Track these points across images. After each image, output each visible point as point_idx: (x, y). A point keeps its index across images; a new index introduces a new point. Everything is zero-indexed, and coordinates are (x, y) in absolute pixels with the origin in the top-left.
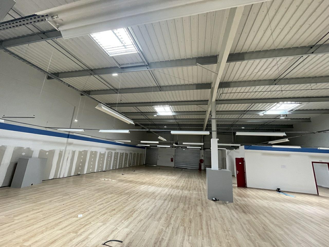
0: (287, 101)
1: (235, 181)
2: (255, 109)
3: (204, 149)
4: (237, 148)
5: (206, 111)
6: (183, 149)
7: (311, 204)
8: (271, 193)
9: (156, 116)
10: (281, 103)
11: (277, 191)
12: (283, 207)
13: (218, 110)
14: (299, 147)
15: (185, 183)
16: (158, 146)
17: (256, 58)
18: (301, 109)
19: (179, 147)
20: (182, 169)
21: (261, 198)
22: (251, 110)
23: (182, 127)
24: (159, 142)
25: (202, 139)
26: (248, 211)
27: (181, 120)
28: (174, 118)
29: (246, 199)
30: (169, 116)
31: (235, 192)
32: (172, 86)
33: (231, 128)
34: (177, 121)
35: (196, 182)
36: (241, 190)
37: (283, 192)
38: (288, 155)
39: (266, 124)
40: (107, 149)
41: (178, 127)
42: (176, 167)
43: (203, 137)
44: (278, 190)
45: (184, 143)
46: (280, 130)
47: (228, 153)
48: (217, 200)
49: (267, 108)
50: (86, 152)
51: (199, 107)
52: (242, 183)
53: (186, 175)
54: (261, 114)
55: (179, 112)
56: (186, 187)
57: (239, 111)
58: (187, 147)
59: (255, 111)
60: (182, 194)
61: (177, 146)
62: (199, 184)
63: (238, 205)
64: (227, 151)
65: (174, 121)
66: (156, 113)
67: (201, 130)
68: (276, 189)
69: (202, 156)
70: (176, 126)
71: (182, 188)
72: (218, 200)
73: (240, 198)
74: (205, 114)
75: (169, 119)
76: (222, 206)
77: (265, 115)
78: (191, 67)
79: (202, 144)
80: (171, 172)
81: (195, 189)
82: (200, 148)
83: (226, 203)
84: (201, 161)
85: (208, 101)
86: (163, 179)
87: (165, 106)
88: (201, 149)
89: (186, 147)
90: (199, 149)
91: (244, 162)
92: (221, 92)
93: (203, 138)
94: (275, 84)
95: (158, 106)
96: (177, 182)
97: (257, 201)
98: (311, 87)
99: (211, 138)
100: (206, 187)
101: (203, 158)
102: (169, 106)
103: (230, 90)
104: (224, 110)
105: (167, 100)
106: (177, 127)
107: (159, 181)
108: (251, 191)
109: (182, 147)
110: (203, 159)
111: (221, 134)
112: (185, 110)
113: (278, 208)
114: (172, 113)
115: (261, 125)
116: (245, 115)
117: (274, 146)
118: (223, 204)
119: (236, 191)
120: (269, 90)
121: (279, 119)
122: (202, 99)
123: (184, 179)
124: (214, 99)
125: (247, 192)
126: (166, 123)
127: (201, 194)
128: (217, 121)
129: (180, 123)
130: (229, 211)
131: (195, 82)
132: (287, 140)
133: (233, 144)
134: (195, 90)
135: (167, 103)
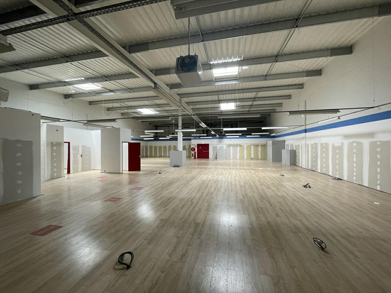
40: (346, 136)
50: (316, 144)
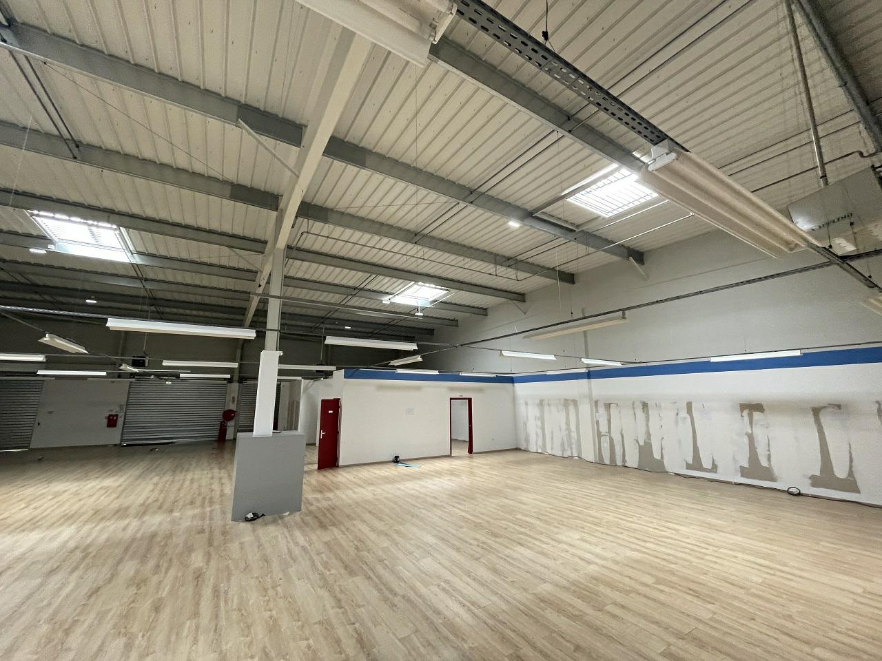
0: (430, 282)
1: (314, 456)
2: (376, 288)
3: (241, 380)
4: (328, 374)
5: (256, 272)
6: (167, 380)
7: (439, 474)
8: (382, 468)
9: (43, 252)
10: (420, 283)
11: (394, 462)
12: (398, 493)
13: (291, 274)
14: (436, 373)
15: (157, 492)
16: (40, 372)
17: (389, 174)
18: (448, 301)
19: (149, 374)
20: (153, 447)
21: (361, 483)
22: (368, 287)
23: (167, 310)
24: (46, 357)
25: (239, 352)
26: (331, 521)
27: (165, 286)
28: (137, 273)
29: (330, 495)
30: (113, 264)
31: (310, 484)
32: (155, 163)
33: (322, 326)
34: (149, 286)
35: (200, 479)
36: (324, 476)
37: (403, 462)
38: (418, 388)
39: (392, 323)
41: (153, 308)
42: (128, 445)
43: (240, 346)
44: (396, 460)
45: (165, 363)
46: (414, 337)
47: (306, 388)
48: (258, 517)
49: (397, 289)
51: (238, 254)
52: (329, 459)
53: (168, 464)
54: (386, 300)
55: (161, 257)
56: (158, 504)
57: (343, 286)
58: (181, 375)
59: (375, 291)
60: (139, 530)
61: (136, 370)
62: (211, 484)
63: (311, 512)
64: (304, 383)
65: (138, 285)
66: (43, 239)
67: (239, 324)
68: (392, 458)
69: (233, 401)
70: (144, 304)
71: (143, 509)
72: (263, 515)
73: (319, 496)
74: (253, 279)
75: (112, 275)
76: (271, 528)
77: (392, 304)
78: (220, 123)
79: (235, 365)
80: (104, 466)
81: (192, 503)
82: (229, 376)
83: (282, 518)
84: (228, 415)
85: (266, 242)
86: (56, 495)
87: (95, 223)
88: (230, 381)
89: (177, 376)
90: (225, 379)
91: (339, 407)
92: (304, 229)
93: (243, 349)
94: (416, 243)
95: (58, 216)
96: (122, 497)
97: (354, 493)
98: (465, 264)
99: (263, 348)
100: (229, 489)
101: (233, 407)
102: (115, 227)
103: (327, 229)
104: (307, 277)
105: (106, 203)
106: (146, 308)
107: (32, 507)
108: (345, 474)
109: (158, 376)
110: (235, 409)
111: (295, 339)
112: (184, 255)
113: (389, 496)
114: (129, 255)
115: (384, 325)
116: (355, 299)
117: (400, 371)
118: (274, 522)
119: (314, 478)
120: (403, 252)
121: (414, 315)
122: (248, 233)
123: (155, 480)
124: (282, 243)
125: (336, 477)
126: (98, 288)
127: (211, 512)
128: (284, 305)
129: (160, 295)
130: (287, 535)
131: (230, 175)
132: (419, 359)
133: (320, 365)
134: (225, 201)
135: (107, 214)
